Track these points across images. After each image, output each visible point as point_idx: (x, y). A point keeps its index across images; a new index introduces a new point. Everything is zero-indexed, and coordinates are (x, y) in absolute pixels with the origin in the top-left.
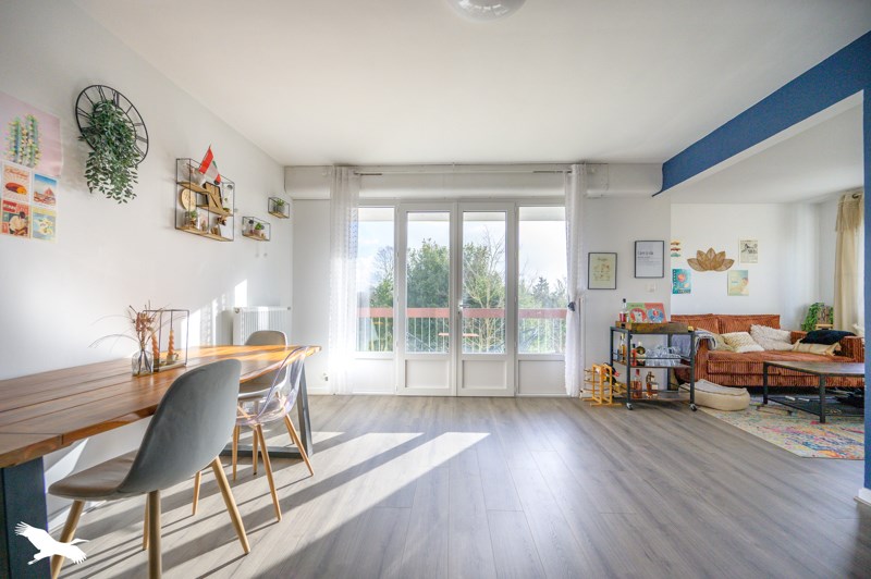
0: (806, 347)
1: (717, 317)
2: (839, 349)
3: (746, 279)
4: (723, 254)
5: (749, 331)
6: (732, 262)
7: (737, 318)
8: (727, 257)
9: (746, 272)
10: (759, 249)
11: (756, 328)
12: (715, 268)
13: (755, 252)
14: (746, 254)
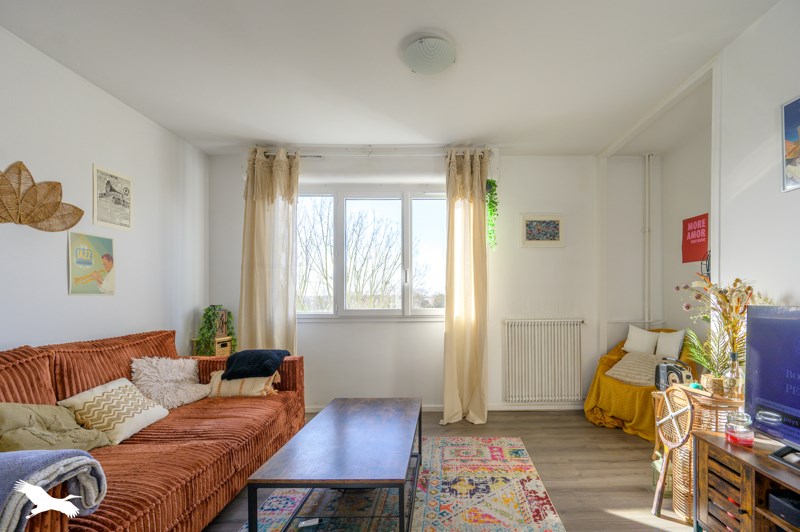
0: (234, 387)
1: (45, 351)
2: (278, 380)
3: (109, 258)
4: (55, 187)
5: (129, 374)
6: (77, 214)
7: (99, 347)
8: (67, 198)
9: (108, 243)
10: (133, 199)
11: (140, 364)
12: (33, 221)
13: (125, 204)
14: (108, 202)
